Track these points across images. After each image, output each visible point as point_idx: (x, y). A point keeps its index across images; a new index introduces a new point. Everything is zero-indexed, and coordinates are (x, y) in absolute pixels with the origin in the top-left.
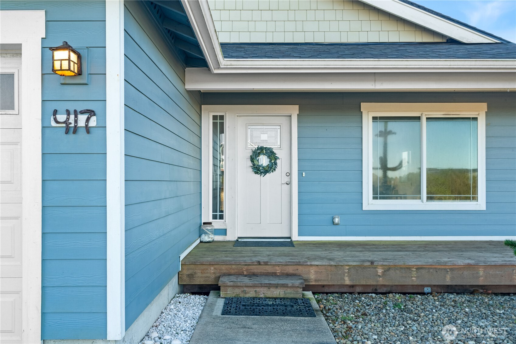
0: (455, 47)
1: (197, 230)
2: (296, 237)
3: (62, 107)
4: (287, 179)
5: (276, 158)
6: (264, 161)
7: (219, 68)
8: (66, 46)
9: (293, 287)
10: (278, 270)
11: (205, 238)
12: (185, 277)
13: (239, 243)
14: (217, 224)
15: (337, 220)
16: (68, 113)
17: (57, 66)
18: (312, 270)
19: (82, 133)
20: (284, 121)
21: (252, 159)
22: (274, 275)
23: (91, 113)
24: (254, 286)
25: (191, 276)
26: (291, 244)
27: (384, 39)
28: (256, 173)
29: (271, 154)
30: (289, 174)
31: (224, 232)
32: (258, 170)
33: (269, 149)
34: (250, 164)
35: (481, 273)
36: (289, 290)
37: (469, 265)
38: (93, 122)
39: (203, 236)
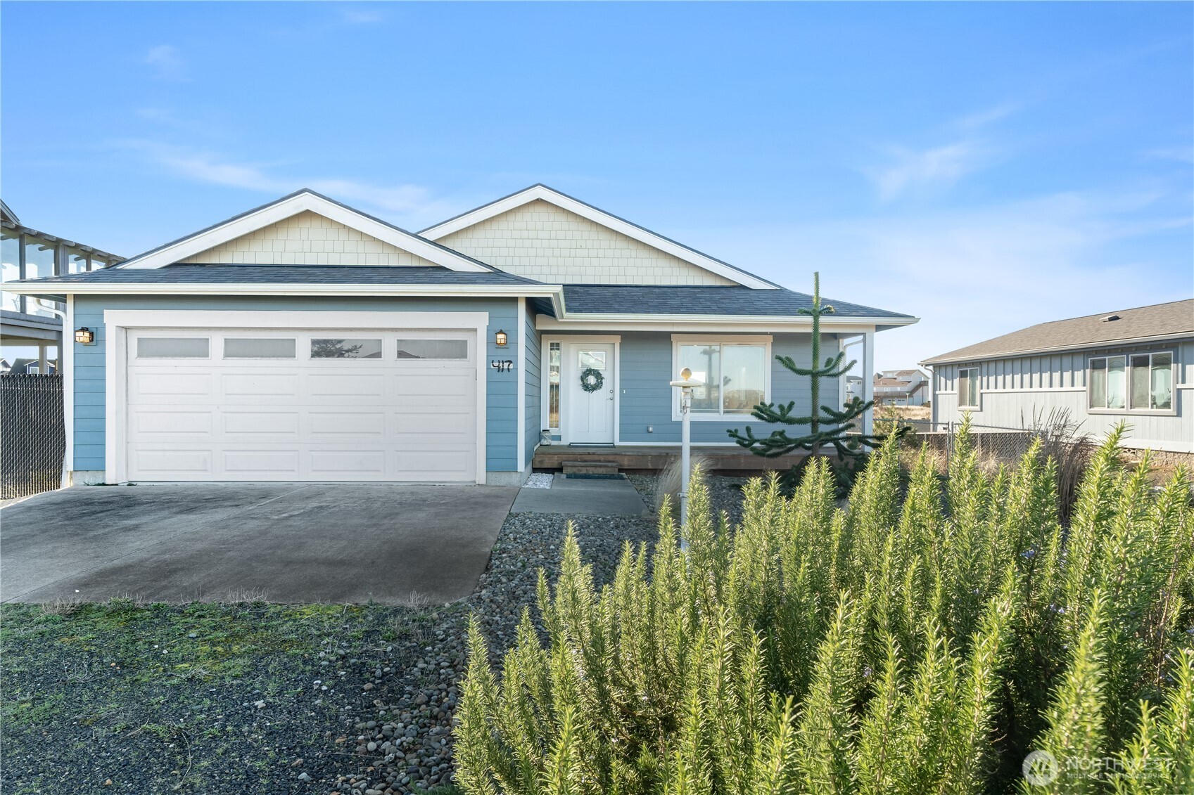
0: (743, 291)
1: (538, 437)
2: (617, 443)
3: (496, 359)
4: (610, 396)
5: (602, 378)
6: (592, 380)
7: (563, 318)
8: (501, 332)
9: (612, 467)
10: (602, 458)
11: (544, 442)
12: (537, 463)
13: (569, 446)
14: (554, 432)
15: (651, 429)
16: (499, 362)
17: (499, 342)
18: (626, 459)
19: (505, 372)
20: (609, 347)
21: (582, 379)
22: (600, 461)
23: (511, 362)
24: (586, 466)
25: (541, 462)
26: (614, 447)
27: (690, 283)
28: (585, 390)
29: (598, 375)
30: (613, 392)
31: (559, 438)
32: (587, 387)
33: (596, 370)
34: (581, 383)
35: (742, 461)
36: (609, 469)
37: (734, 455)
38: (511, 367)
39: (543, 441)
